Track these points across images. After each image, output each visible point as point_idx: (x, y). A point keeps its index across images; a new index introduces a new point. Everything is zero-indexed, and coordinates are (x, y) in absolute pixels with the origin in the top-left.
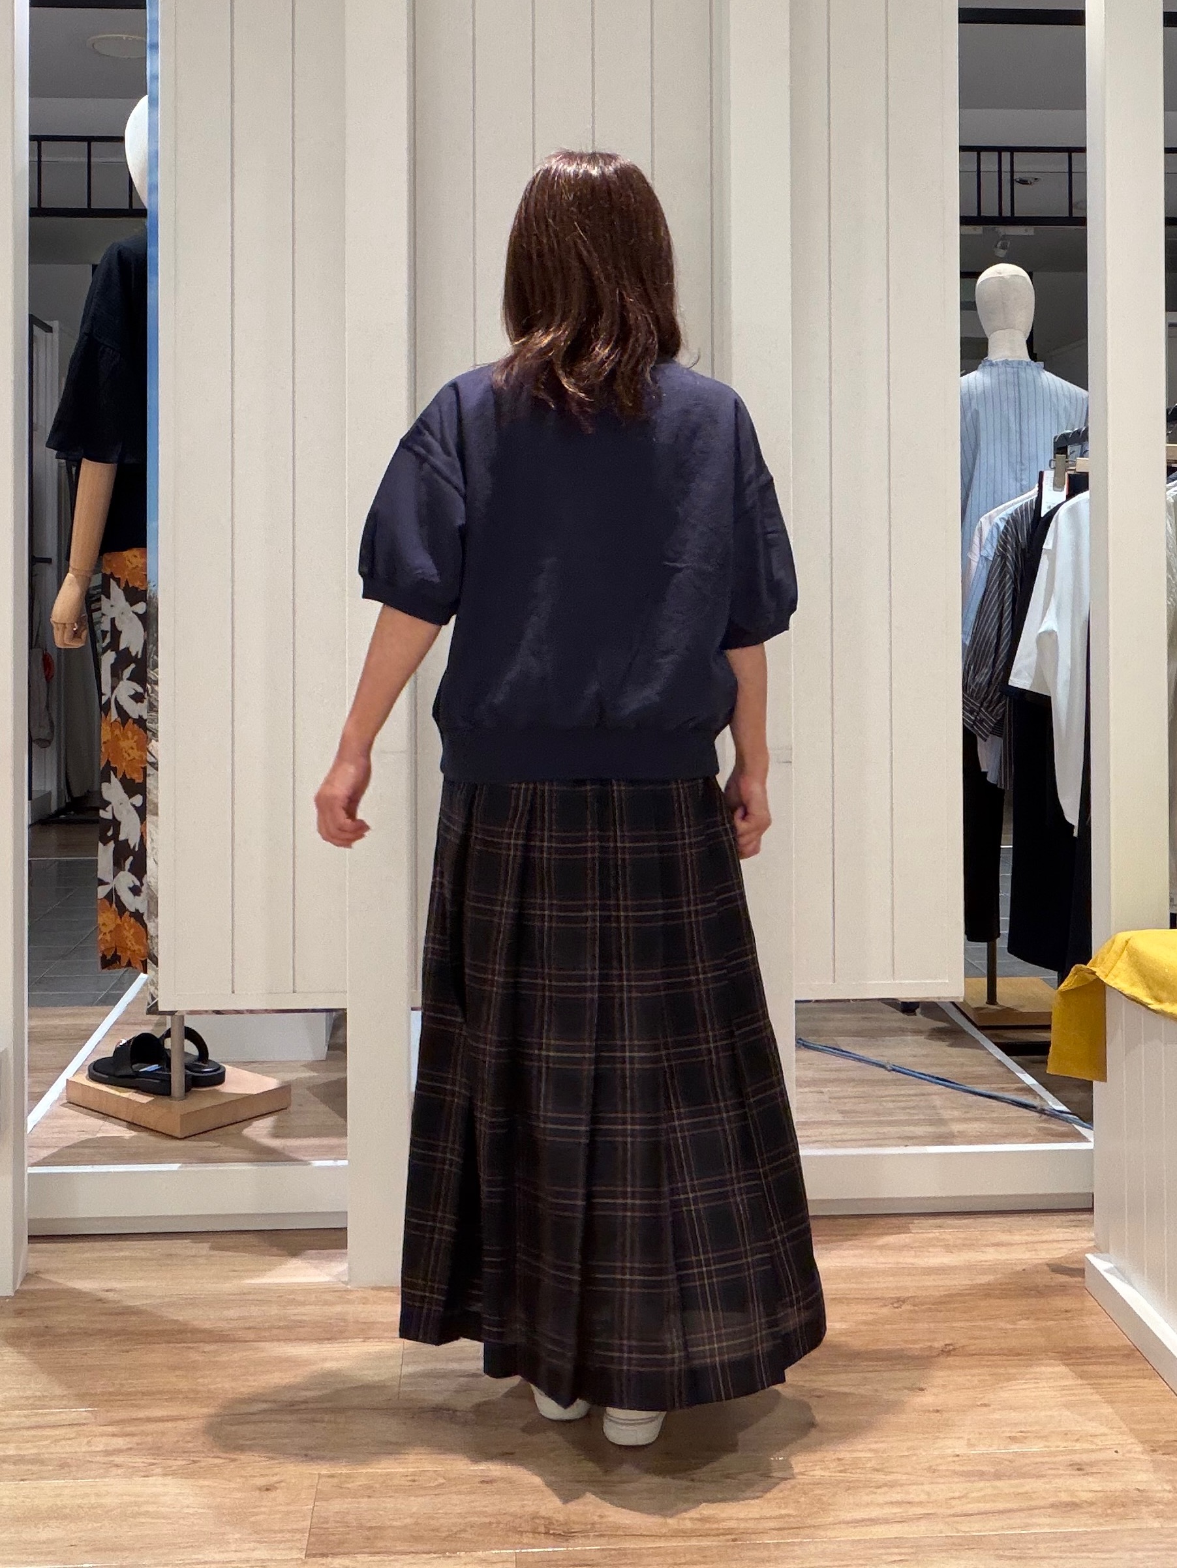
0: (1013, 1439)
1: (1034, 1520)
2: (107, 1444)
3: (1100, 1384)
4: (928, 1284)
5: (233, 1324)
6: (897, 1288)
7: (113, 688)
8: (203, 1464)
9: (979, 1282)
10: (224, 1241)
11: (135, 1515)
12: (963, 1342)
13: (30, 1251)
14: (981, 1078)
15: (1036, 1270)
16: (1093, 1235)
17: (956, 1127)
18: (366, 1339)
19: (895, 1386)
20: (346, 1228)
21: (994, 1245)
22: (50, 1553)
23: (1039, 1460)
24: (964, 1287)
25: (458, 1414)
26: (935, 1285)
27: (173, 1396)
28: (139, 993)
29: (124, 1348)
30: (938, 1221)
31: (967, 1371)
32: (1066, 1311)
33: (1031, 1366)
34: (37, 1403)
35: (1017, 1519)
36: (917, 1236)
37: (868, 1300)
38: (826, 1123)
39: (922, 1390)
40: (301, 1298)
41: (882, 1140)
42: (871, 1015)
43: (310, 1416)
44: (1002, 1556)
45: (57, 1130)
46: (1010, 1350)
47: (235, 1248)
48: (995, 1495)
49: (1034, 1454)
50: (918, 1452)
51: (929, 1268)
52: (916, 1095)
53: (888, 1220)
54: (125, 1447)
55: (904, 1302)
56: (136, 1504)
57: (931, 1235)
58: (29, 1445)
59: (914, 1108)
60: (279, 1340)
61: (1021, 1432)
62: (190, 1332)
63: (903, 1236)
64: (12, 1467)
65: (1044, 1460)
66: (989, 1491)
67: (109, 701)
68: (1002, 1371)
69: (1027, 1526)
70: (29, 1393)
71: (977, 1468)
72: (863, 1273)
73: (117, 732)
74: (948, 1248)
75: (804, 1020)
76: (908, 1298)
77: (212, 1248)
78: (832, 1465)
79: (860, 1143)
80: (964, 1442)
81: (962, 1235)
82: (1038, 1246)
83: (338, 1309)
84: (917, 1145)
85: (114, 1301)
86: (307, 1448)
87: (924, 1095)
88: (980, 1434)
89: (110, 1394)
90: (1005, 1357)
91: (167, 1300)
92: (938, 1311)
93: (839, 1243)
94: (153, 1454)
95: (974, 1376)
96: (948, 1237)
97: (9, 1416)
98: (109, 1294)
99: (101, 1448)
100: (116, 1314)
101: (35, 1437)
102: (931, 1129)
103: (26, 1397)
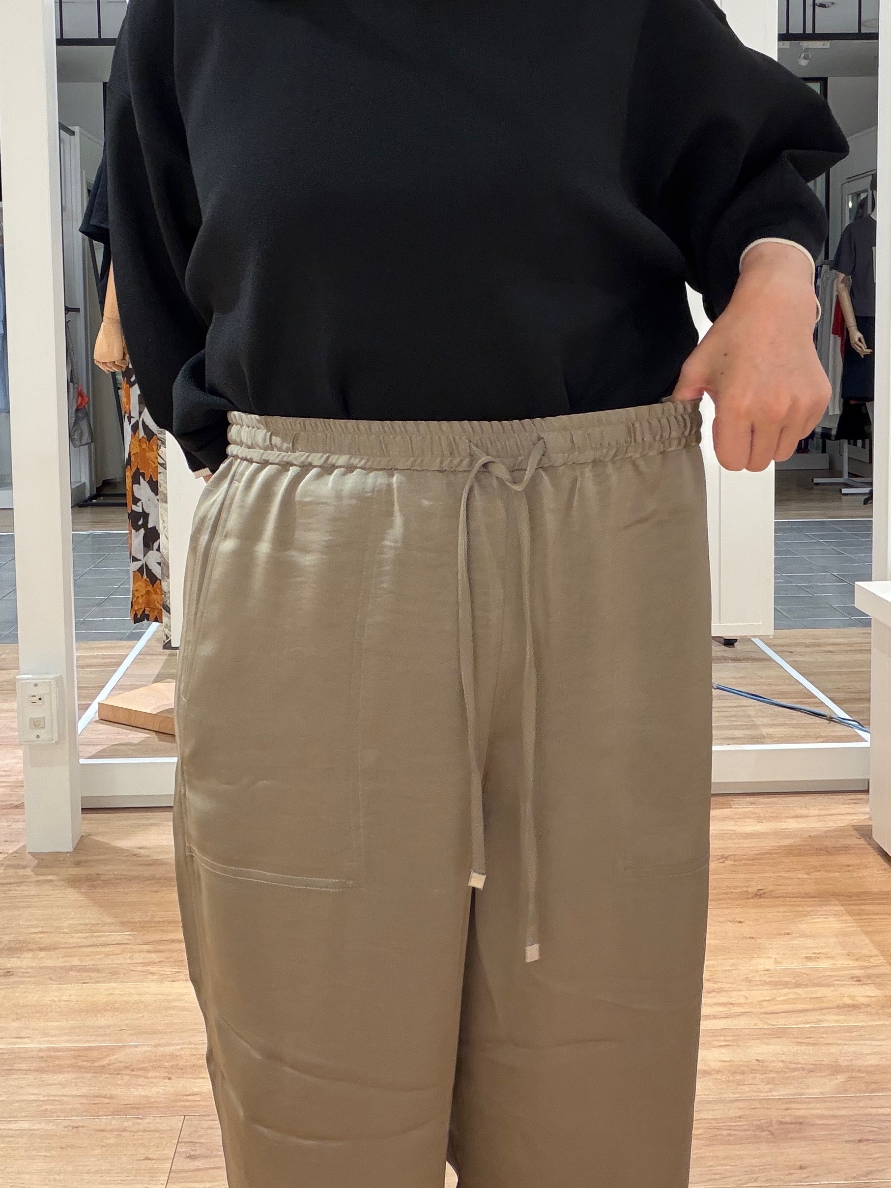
0: (809, 959)
1: (824, 1017)
2: (144, 958)
3: (874, 919)
4: (745, 845)
6: (722, 849)
7: (140, 413)
9: (783, 844)
11: (166, 1009)
12: (771, 888)
13: (83, 819)
14: (783, 694)
15: (827, 835)
16: (867, 810)
17: (765, 731)
19: (721, 919)
21: (793, 817)
22: (105, 1035)
24: (770, 848)
26: (750, 846)
28: (156, 634)
29: (154, 889)
30: (750, 799)
31: (774, 909)
32: (848, 866)
33: (821, 905)
34: (93, 928)
35: (812, 1017)
36: (736, 810)
39: (740, 922)
44: (801, 1043)
46: (805, 893)
48: (795, 999)
49: (824, 970)
50: (738, 967)
51: (748, 834)
52: (737, 707)
54: (156, 961)
55: (727, 858)
56: (167, 1001)
57: (746, 809)
58: (88, 958)
61: (814, 953)
63: (726, 810)
64: (77, 974)
65: (830, 974)
66: (792, 996)
67: (137, 422)
68: (800, 909)
69: (820, 1021)
70: (87, 921)
71: (782, 979)
73: (144, 446)
74: (760, 819)
76: (730, 855)
80: (772, 961)
82: (826, 818)
84: (735, 744)
85: (146, 856)
87: (742, 706)
88: (784, 954)
89: (145, 922)
90: (802, 900)
92: (752, 865)
94: (179, 966)
95: (779, 912)
96: (761, 812)
97: (73, 937)
98: (142, 851)
99: (140, 961)
100: (149, 865)
101: (92, 952)
102: (747, 732)
103: (85, 924)
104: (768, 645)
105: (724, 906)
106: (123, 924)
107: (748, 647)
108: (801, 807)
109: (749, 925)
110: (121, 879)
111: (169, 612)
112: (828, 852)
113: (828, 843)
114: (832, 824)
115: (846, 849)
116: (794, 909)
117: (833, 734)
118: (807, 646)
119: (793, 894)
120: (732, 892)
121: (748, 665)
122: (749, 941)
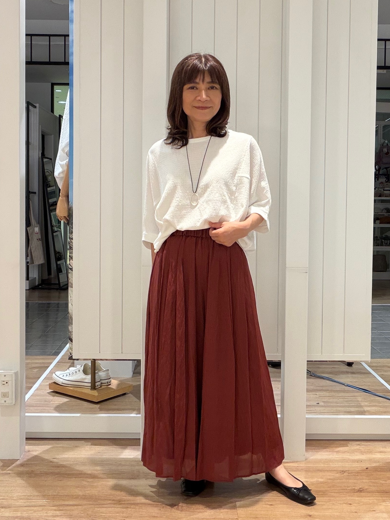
2: (53, 513)
4: (354, 466)
5: (99, 472)
6: (343, 467)
9: (373, 466)
10: (96, 442)
12: (366, 487)
13: (26, 443)
17: (366, 409)
18: (147, 479)
19: (340, 503)
21: (379, 452)
24: (367, 467)
26: (357, 466)
27: (77, 497)
28: (67, 351)
29: (60, 479)
30: (358, 443)
31: (367, 498)
34: (28, 498)
36: (351, 448)
37: (331, 471)
39: (350, 504)
40: (123, 463)
41: (338, 413)
42: (335, 366)
43: (126, 506)
45: (36, 400)
46: (384, 491)
47: (100, 445)
51: (355, 460)
52: (351, 396)
53: (340, 442)
54: (59, 515)
55: (345, 472)
58: (25, 513)
59: (350, 401)
62: (83, 474)
63: (345, 448)
68: (381, 498)
70: (25, 494)
72: (331, 461)
74: (362, 453)
75: (310, 368)
76: (346, 471)
77: (92, 445)
79: (330, 413)
81: (367, 448)
83: (137, 468)
84: (351, 415)
85: (56, 462)
86: (126, 517)
89: (54, 495)
90: (382, 494)
91: (75, 462)
92: (357, 476)
93: (322, 450)
94: (70, 518)
95: (369, 500)
96: (363, 449)
97: (18, 502)
98: (54, 460)
99: (51, 514)
101: (27, 510)
102: (357, 409)
103: (25, 495)
104: (369, 366)
105: (343, 496)
106: (44, 496)
107: (360, 367)
108: (383, 447)
109: (355, 506)
110: (43, 474)
111: (72, 341)
116: (378, 498)
118: (389, 367)
119: (378, 490)
120: (346, 489)
121: (359, 376)
122: (355, 514)
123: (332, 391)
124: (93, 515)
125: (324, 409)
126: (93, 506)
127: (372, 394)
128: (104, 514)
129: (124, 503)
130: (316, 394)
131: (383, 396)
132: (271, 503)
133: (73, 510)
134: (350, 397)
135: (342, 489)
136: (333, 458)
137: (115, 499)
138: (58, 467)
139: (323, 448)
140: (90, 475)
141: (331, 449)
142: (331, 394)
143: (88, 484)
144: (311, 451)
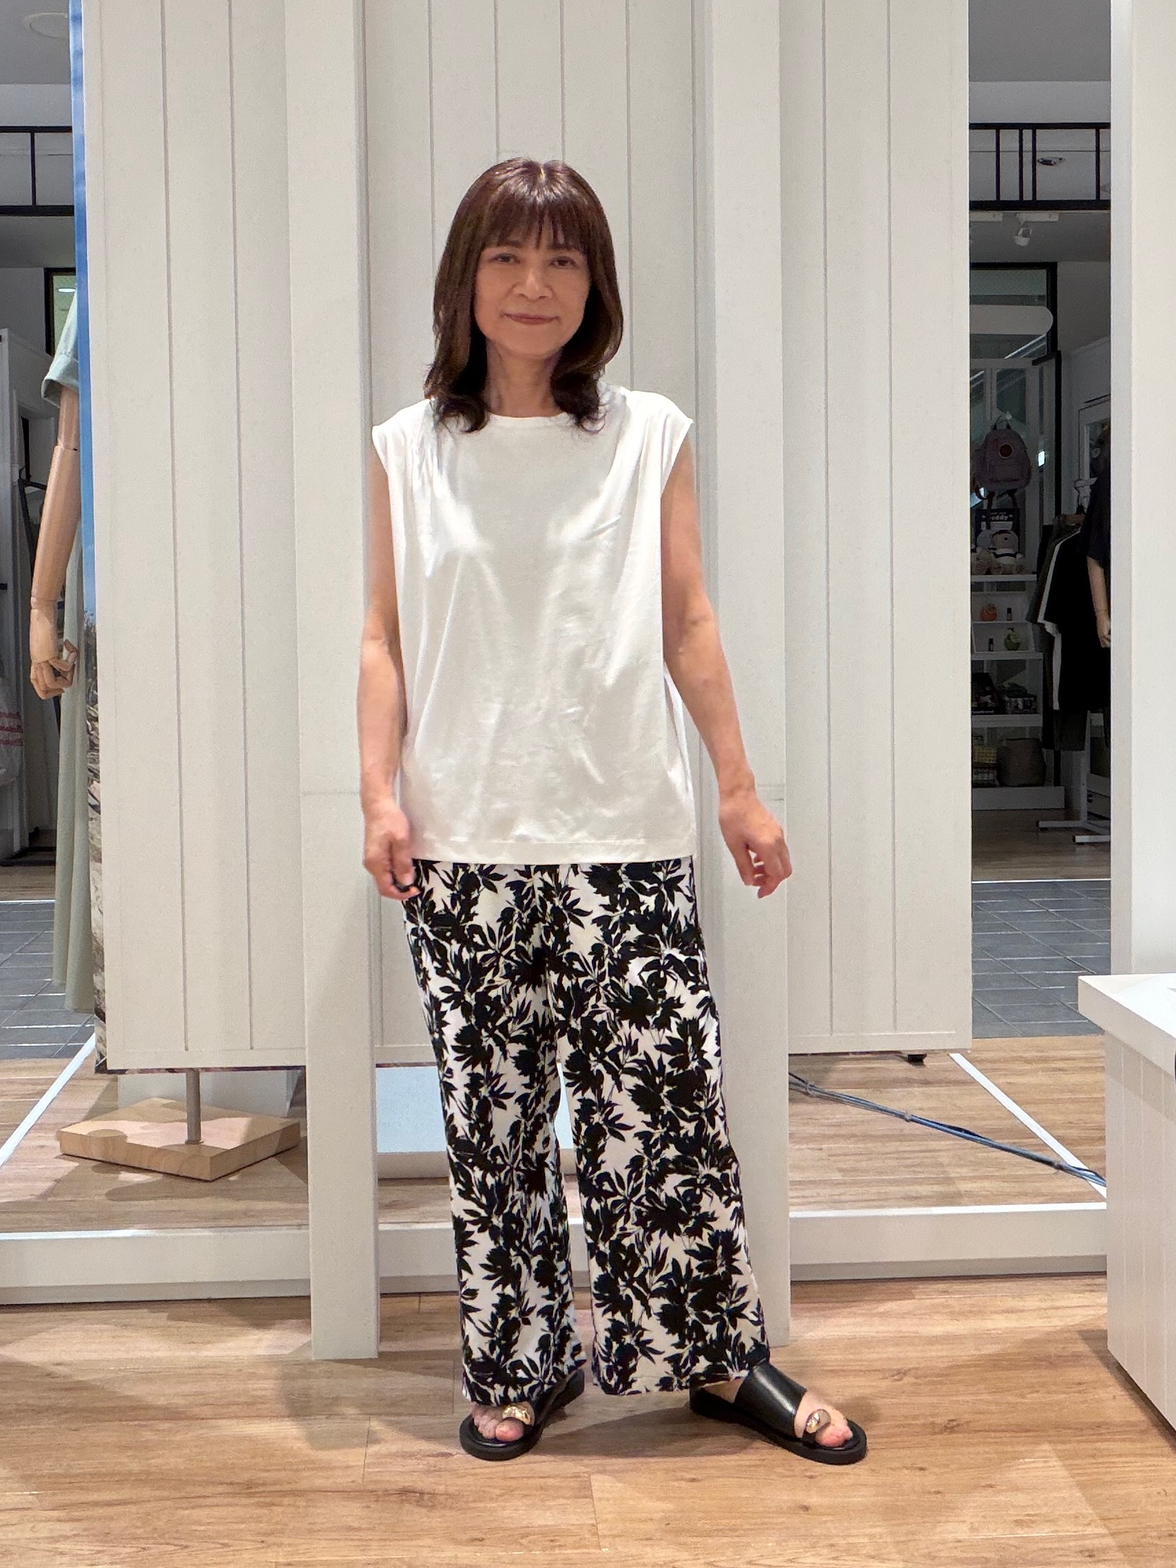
0: (1019, 1523)
2: (51, 1530)
4: (933, 1354)
5: (189, 1400)
6: (899, 1359)
8: (152, 1551)
9: (986, 1352)
10: (184, 1309)
12: (967, 1417)
15: (1050, 1338)
17: (964, 1186)
18: (329, 1417)
19: (895, 1465)
20: (309, 1297)
21: (1004, 1312)
23: (1048, 1546)
24: (970, 1358)
25: (426, 1497)
26: (938, 1355)
27: (123, 1478)
29: (73, 1427)
30: (941, 1286)
31: (971, 1449)
32: (1080, 1384)
33: (1038, 1443)
36: (921, 1302)
37: (866, 1372)
38: (824, 1183)
39: (922, 1469)
42: (873, 1066)
43: (268, 1500)
45: (5, 1194)
46: (1017, 1425)
47: (194, 1318)
49: (1042, 1539)
50: (917, 1537)
51: (936, 1337)
52: (920, 1151)
53: (890, 1285)
54: (70, 1534)
55: (905, 1374)
57: (936, 1301)
59: (919, 1165)
60: (238, 1417)
61: (1028, 1515)
62: (145, 1409)
63: (906, 1302)
65: (1053, 1545)
68: (1009, 1449)
71: (980, 1555)
72: (862, 1342)
74: (955, 1315)
75: (803, 1072)
76: (909, 1370)
77: (169, 1318)
78: (825, 1551)
79: (860, 1204)
80: (965, 1527)
81: (968, 1301)
82: (1050, 1312)
83: (300, 1383)
84: (920, 1206)
85: (64, 1376)
86: (266, 1534)
88: (984, 1517)
89: (59, 1475)
90: (1013, 1434)
91: (122, 1374)
92: (941, 1383)
93: (839, 1311)
94: (101, 1541)
95: (977, 1453)
96: (956, 1304)
98: (59, 1367)
99: (46, 1534)
100: (66, 1390)
102: (936, 1188)
104: (971, 1061)
105: (901, 1445)
106: (25, 1479)
107: (946, 1064)
108: (1013, 1297)
109: (935, 1474)
111: (104, 1020)
112: (1051, 1363)
113: (1052, 1349)
114: (1056, 1322)
115: (1076, 1358)
116: (1002, 1448)
117: (1060, 1191)
118: (1028, 1061)
119: (1002, 1425)
120: (910, 1424)
121: (943, 1090)
122: (933, 1498)
123: (866, 1137)
124: (168, 1532)
125: (842, 1191)
126: (168, 1503)
127: (982, 1143)
128: (202, 1528)
129: (264, 1492)
130: (821, 1149)
131: (1013, 1148)
132: (688, 1476)
133: (111, 1518)
134: (916, 1154)
135: (896, 1426)
136: (874, 1334)
137: (235, 1480)
138: (70, 1389)
139: (839, 1305)
140: (165, 1409)
141: (868, 1307)
142: (862, 1146)
143: (156, 1437)
144: (808, 1314)
